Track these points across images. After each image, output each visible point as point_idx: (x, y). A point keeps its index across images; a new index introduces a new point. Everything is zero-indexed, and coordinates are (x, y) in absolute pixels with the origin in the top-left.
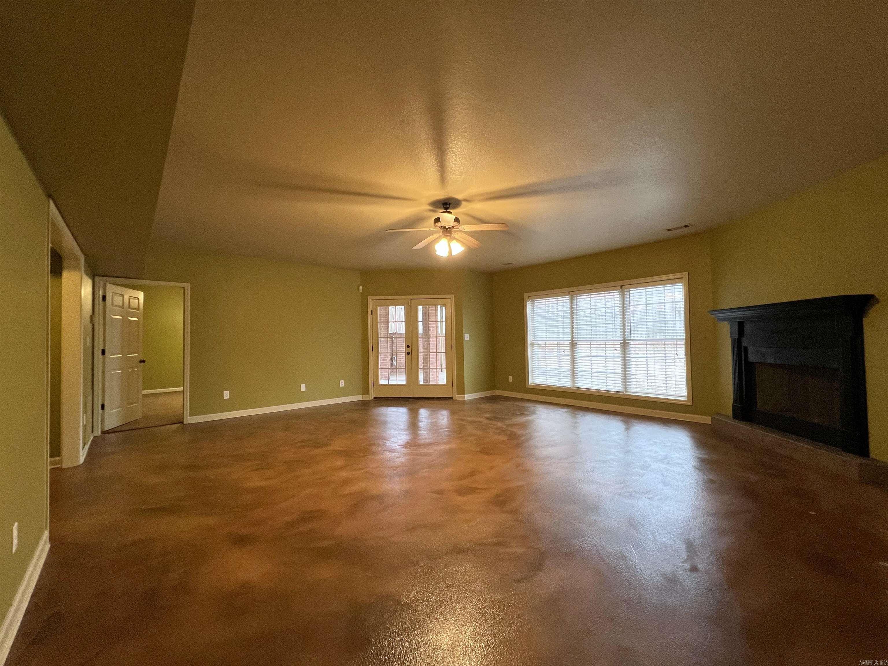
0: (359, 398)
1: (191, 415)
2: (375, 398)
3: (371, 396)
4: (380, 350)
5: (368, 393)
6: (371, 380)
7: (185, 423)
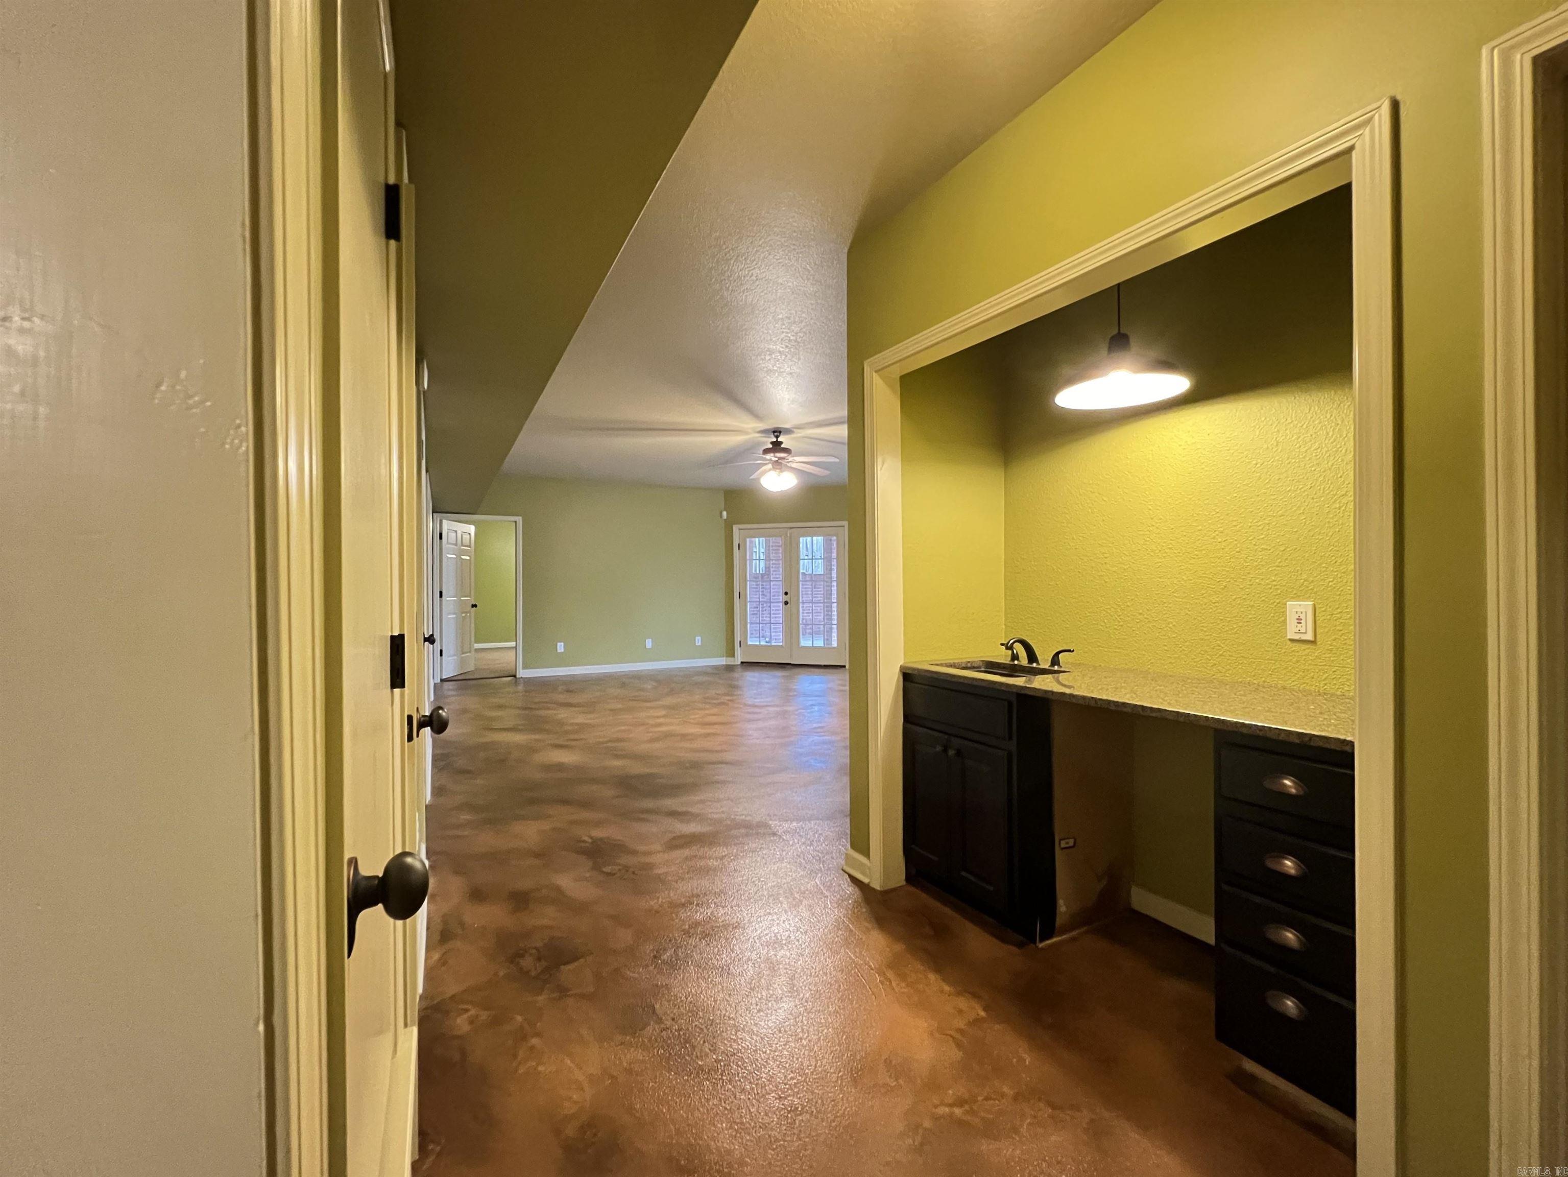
0: (723, 661)
1: (524, 668)
2: (742, 662)
3: (738, 660)
4: (750, 598)
5: (733, 656)
6: (737, 639)
7: (517, 677)
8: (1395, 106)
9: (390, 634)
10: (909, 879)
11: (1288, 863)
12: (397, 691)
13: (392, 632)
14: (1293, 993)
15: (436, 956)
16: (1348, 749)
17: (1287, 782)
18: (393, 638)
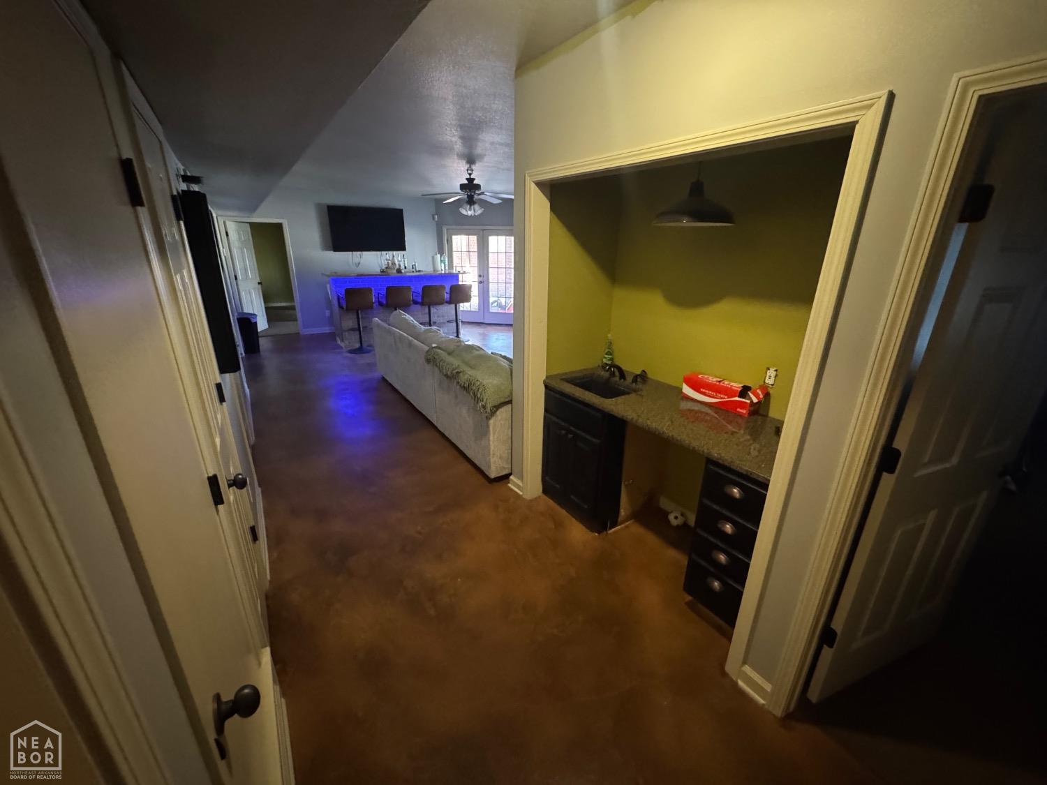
8: (891, 97)
9: (206, 476)
10: (545, 491)
11: (728, 526)
12: (220, 507)
13: (207, 474)
14: (718, 579)
15: (275, 555)
16: (766, 482)
17: (735, 490)
18: (209, 478)
